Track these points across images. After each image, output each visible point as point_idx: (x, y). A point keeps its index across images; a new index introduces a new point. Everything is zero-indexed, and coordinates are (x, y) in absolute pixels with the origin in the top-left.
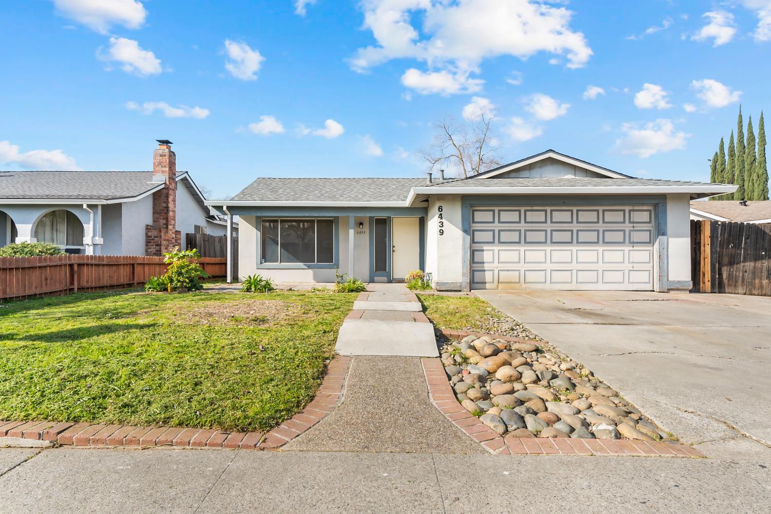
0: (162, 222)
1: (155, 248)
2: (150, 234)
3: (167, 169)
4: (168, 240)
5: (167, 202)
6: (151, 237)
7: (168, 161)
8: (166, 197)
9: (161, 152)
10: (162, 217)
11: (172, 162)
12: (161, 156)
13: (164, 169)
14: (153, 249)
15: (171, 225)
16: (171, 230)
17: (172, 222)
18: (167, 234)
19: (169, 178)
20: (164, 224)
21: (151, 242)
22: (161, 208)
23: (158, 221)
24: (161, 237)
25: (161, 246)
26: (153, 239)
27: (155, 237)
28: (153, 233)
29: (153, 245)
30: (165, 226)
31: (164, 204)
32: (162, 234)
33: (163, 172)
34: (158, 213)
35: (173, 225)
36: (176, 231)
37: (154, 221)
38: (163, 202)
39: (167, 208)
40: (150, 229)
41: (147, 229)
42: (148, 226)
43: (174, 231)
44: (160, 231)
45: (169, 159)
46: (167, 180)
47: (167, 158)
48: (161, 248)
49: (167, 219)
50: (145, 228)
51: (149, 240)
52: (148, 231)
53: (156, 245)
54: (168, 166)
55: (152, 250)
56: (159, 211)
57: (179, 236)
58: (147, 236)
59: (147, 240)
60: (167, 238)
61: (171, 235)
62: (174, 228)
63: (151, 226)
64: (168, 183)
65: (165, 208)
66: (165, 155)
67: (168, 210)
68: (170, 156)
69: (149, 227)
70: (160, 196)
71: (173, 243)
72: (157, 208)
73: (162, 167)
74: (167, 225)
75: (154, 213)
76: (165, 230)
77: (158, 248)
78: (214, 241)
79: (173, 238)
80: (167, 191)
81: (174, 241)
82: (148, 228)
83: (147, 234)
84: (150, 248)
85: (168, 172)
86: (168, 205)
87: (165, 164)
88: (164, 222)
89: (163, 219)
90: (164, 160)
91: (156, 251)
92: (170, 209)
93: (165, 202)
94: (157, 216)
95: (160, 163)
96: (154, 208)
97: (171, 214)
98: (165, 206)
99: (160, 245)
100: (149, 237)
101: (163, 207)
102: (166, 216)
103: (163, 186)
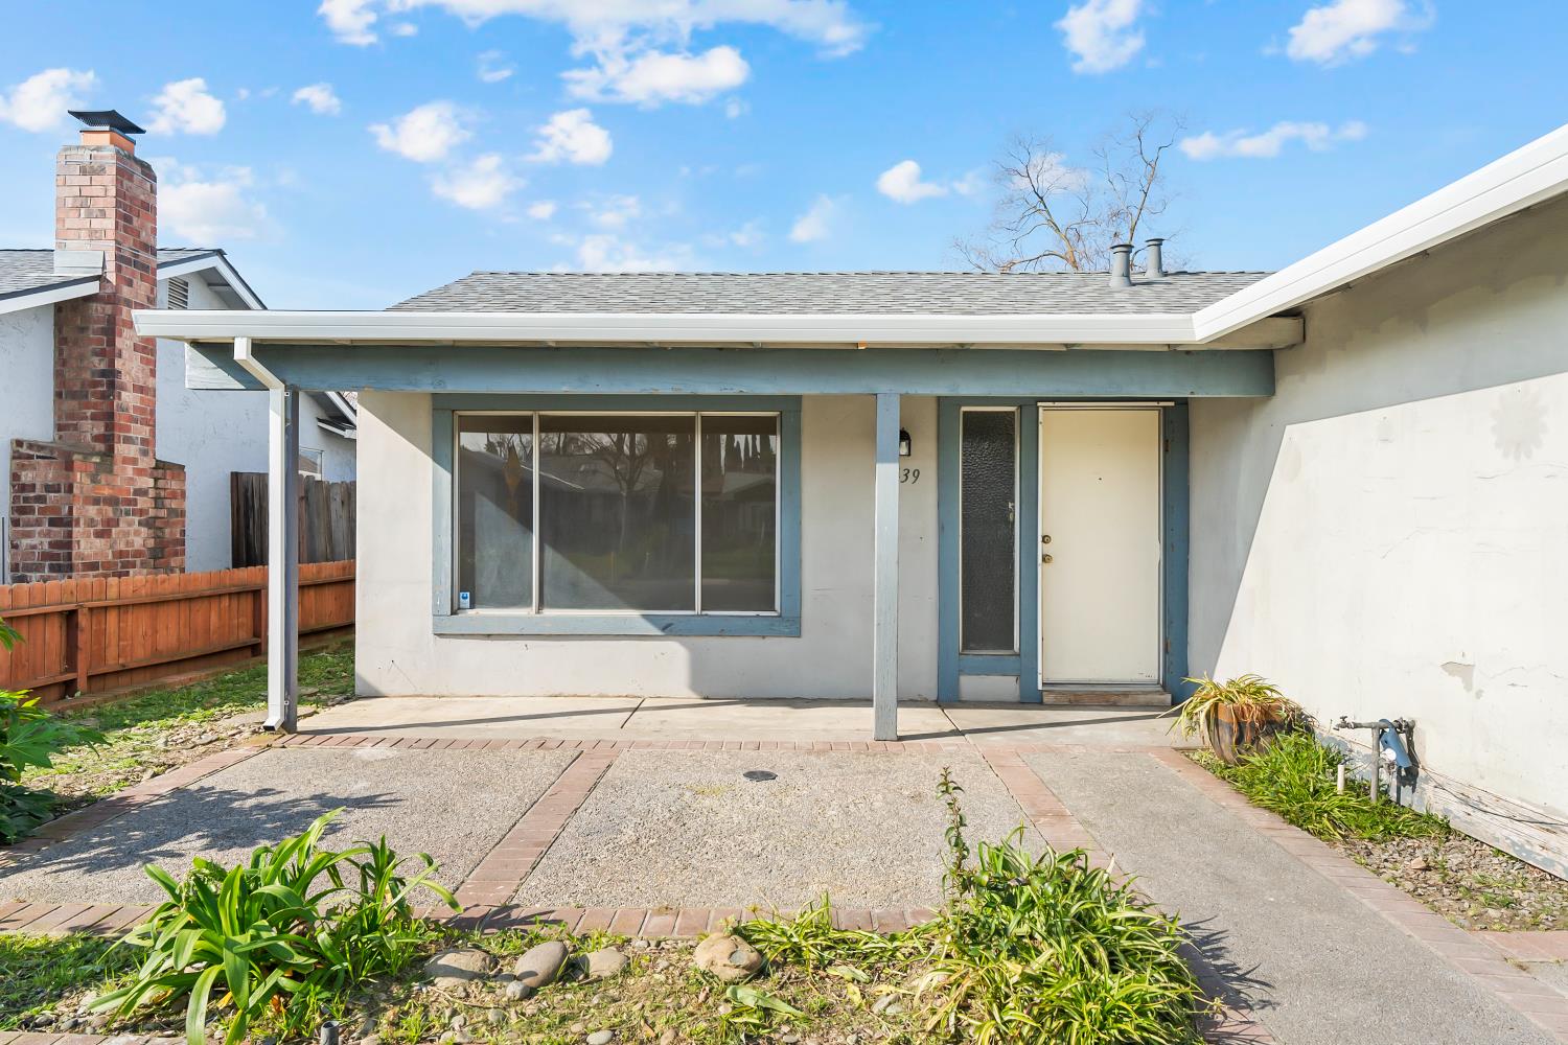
0: (91, 428)
1: (48, 534)
2: (27, 477)
3: (109, 223)
4: (112, 501)
5: (110, 352)
6: (33, 487)
7: (112, 192)
8: (104, 331)
9: (84, 157)
10: (89, 413)
11: (133, 199)
12: (83, 171)
13: (97, 223)
14: (39, 539)
15: (128, 440)
16: (134, 461)
17: (139, 431)
18: (103, 477)
19: (119, 258)
20: (96, 438)
21: (31, 511)
22: (87, 376)
23: (76, 427)
24: (70, 489)
25: (69, 524)
26: (40, 499)
27: (49, 488)
28: (40, 474)
29: (38, 523)
30: (100, 447)
31: (96, 360)
32: (81, 479)
33: (93, 234)
34: (73, 395)
35: (144, 442)
36: (162, 469)
37: (60, 428)
38: (96, 354)
39: (111, 374)
40: (30, 457)
41: (16, 456)
42: (19, 443)
43: (146, 463)
44: (69, 466)
45: (119, 183)
46: (111, 266)
47: (109, 179)
48: (70, 534)
49: (109, 417)
50: (8, 454)
51: (26, 500)
52: (23, 467)
53: (52, 523)
54: (111, 213)
55: (35, 541)
56: (77, 388)
57: (174, 485)
58: (19, 487)
59: (15, 499)
60: (107, 492)
61: (129, 475)
62: (145, 453)
63: (31, 446)
64: (112, 277)
65: (103, 373)
66: (101, 171)
67: (112, 385)
68: (122, 174)
69: (24, 450)
70: (83, 330)
71: (141, 512)
72: (69, 374)
73: (89, 216)
74: (108, 440)
75: (58, 395)
76: (97, 459)
77: (59, 532)
78: (327, 500)
79: (142, 492)
80: (109, 309)
81: (143, 503)
82: (23, 452)
83: (15, 477)
84: (28, 535)
85: (111, 235)
86: (112, 363)
87: (101, 203)
88: (100, 428)
89: (94, 417)
90: (98, 191)
91: (51, 545)
92: (125, 379)
93: (101, 353)
94: (70, 405)
95: (83, 203)
96: (58, 374)
97: (129, 398)
98: (103, 366)
99: (67, 522)
100: (23, 488)
101: (93, 374)
102: (105, 408)
103: (92, 288)
